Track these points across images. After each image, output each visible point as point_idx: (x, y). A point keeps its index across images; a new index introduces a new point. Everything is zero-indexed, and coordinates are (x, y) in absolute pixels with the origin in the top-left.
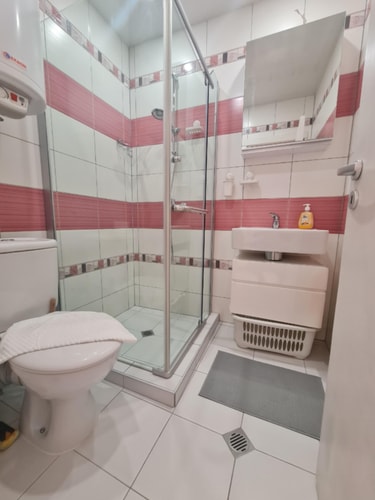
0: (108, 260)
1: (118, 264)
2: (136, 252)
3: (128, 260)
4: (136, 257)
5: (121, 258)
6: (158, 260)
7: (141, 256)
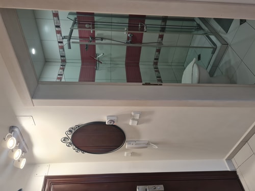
0: (157, 77)
1: (159, 73)
2: (152, 64)
3: (157, 68)
4: (156, 64)
5: (156, 71)
6: (158, 51)
7: (155, 61)
